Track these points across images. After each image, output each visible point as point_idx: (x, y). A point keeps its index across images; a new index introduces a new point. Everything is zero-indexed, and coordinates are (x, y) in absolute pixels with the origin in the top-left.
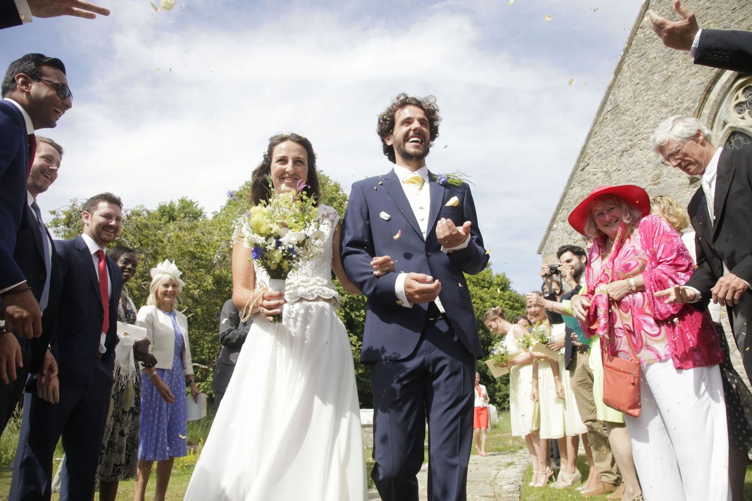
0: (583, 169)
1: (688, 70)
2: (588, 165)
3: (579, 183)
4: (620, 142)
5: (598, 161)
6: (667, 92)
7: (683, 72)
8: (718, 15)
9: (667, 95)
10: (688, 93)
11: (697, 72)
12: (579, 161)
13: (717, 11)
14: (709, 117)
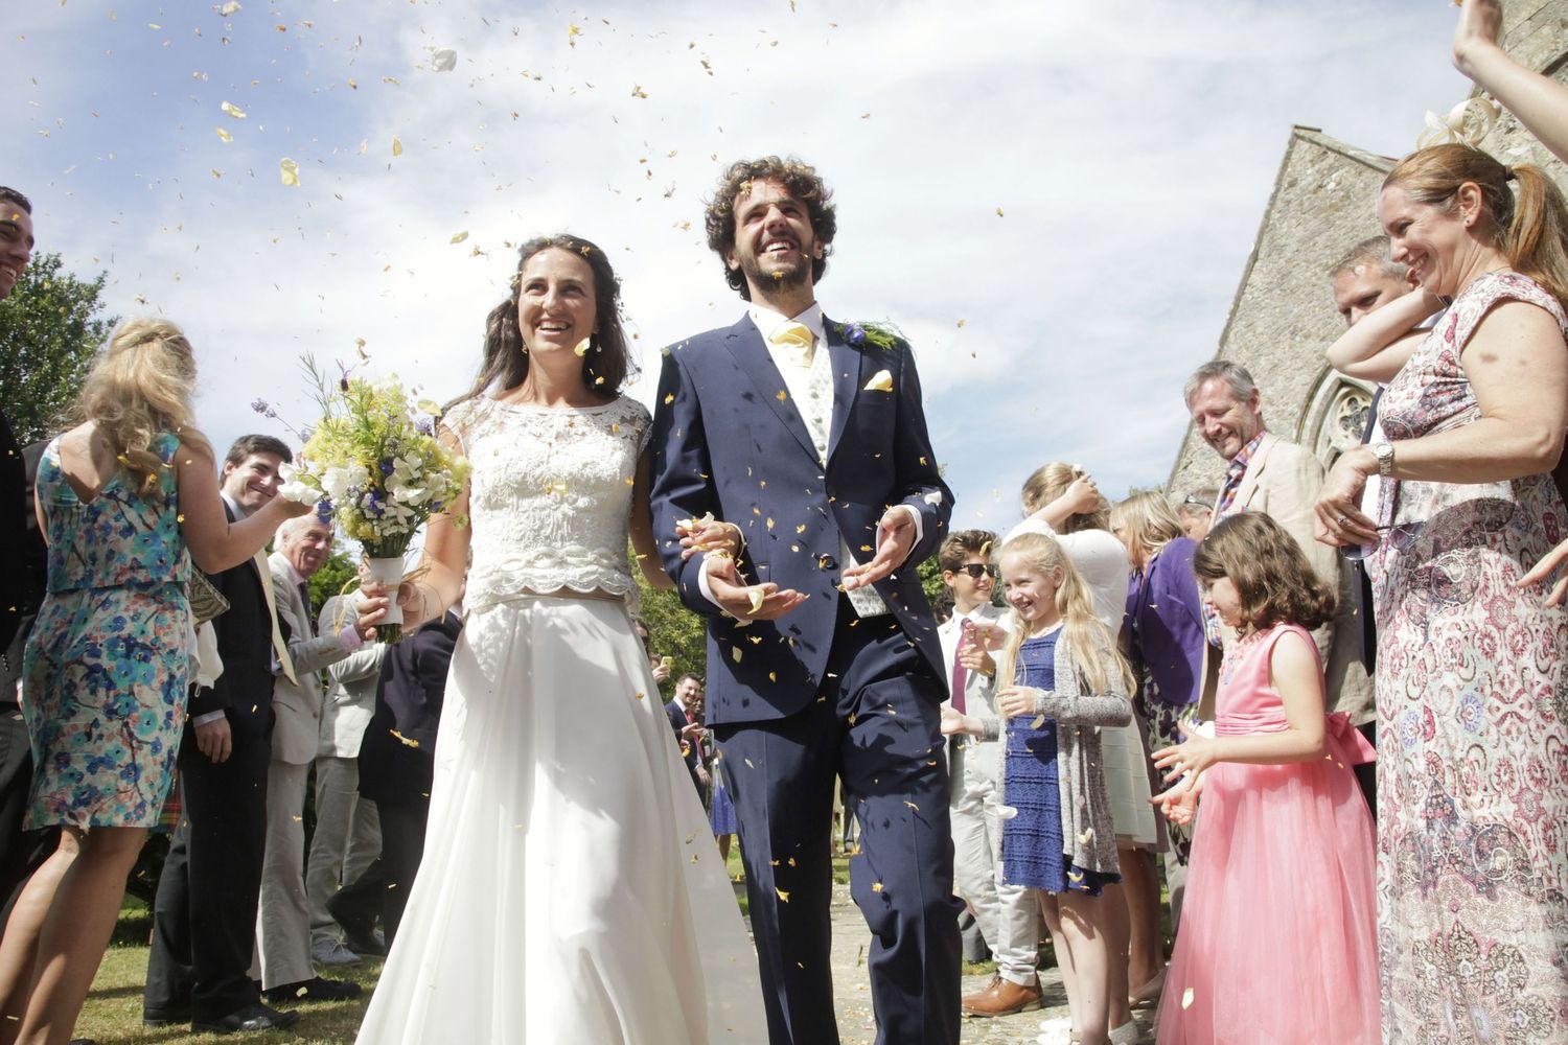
0: (1185, 468)
1: (1293, 361)
2: (1191, 462)
3: (1181, 486)
5: (1202, 461)
6: (1272, 385)
7: (1289, 363)
8: (1322, 298)
9: (1273, 388)
10: (1293, 393)
11: (1301, 368)
12: (1180, 456)
13: (1321, 292)
14: (1311, 431)
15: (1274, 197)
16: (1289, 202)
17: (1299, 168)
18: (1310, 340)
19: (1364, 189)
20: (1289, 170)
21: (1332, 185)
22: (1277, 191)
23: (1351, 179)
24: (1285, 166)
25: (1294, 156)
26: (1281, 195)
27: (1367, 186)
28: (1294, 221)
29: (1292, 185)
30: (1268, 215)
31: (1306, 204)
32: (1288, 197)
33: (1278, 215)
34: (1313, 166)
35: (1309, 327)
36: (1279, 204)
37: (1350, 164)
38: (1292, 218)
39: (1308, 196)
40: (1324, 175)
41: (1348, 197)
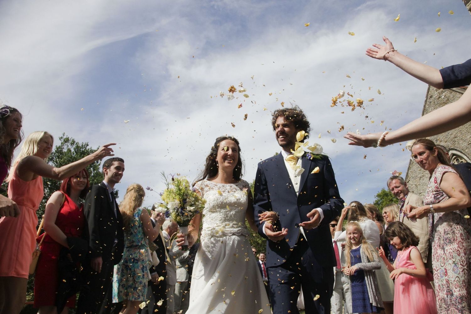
4: (419, 174)
5: (413, 180)
15: (426, 101)
16: (431, 102)
17: (432, 92)
18: (442, 142)
19: (453, 97)
20: (430, 93)
21: (443, 97)
22: (427, 99)
23: (449, 95)
24: (428, 92)
25: (430, 89)
26: (428, 100)
27: (454, 96)
28: (433, 108)
29: (431, 97)
30: (425, 106)
31: (436, 102)
32: (430, 101)
33: (428, 106)
34: (437, 91)
35: (441, 138)
36: (428, 103)
37: (447, 90)
38: (432, 107)
39: (436, 100)
40: (440, 94)
41: (449, 100)
